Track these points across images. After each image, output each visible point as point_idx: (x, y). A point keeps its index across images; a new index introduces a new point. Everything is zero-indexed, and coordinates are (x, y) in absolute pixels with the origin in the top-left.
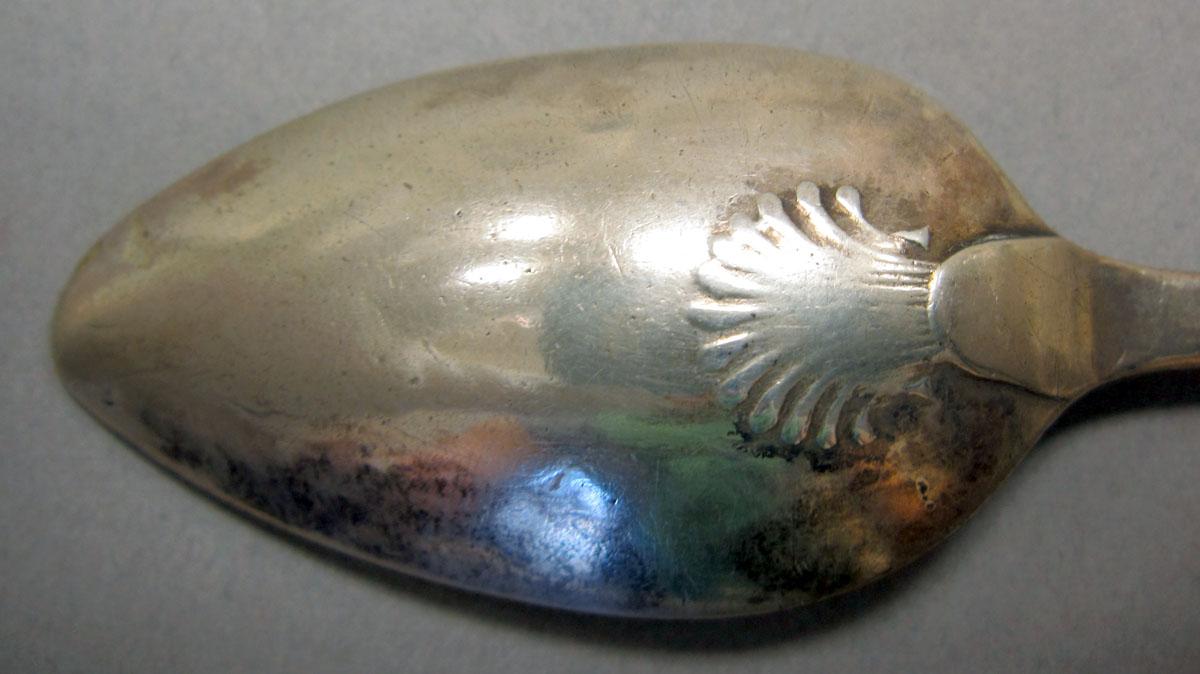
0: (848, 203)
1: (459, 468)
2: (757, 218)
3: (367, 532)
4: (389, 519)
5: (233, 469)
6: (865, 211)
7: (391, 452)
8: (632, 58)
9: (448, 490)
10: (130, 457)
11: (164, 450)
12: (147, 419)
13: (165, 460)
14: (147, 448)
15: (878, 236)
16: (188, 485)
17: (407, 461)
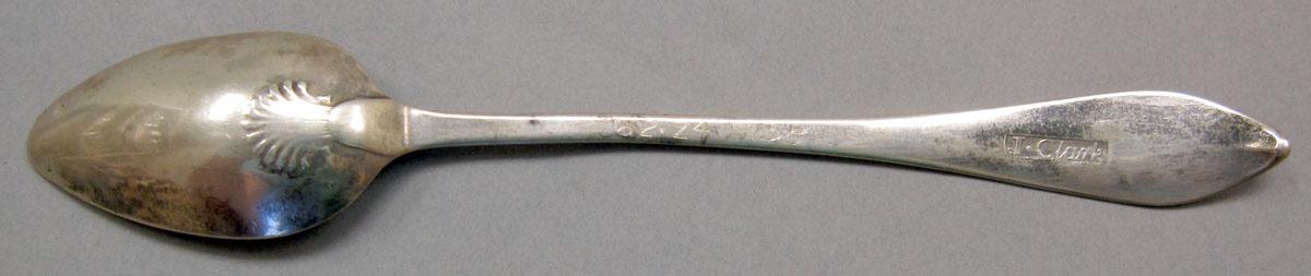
0: (302, 87)
1: (172, 182)
2: (268, 92)
3: (144, 212)
4: (151, 205)
5: (95, 191)
6: (308, 90)
7: (148, 178)
8: (239, 38)
9: (169, 191)
10: (55, 190)
11: (71, 187)
12: (63, 175)
13: (70, 191)
14: (62, 186)
15: (311, 98)
16: (77, 199)
17: (154, 181)
